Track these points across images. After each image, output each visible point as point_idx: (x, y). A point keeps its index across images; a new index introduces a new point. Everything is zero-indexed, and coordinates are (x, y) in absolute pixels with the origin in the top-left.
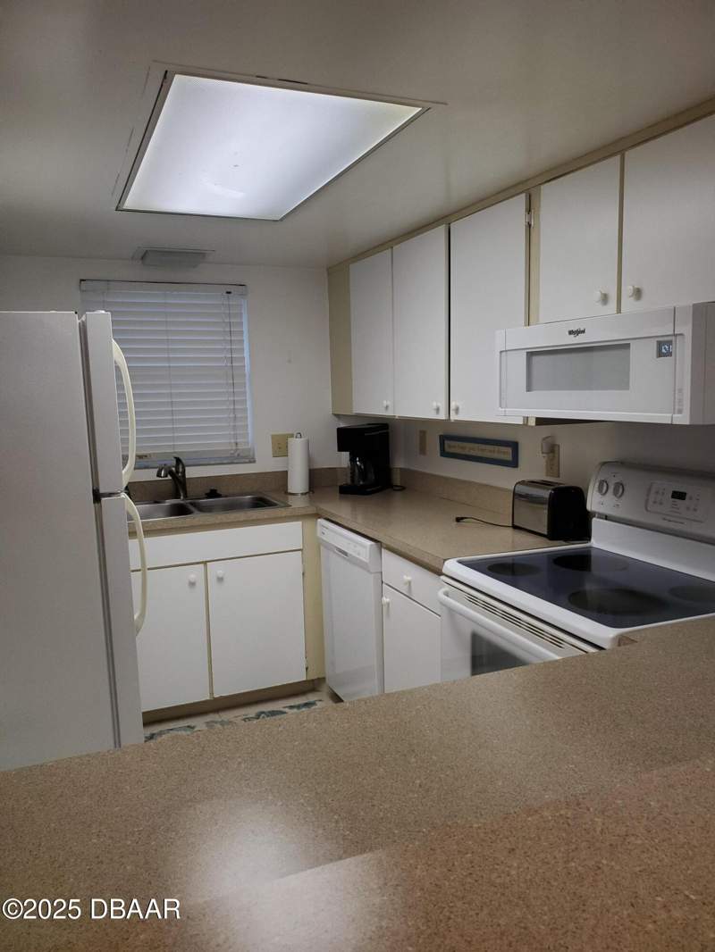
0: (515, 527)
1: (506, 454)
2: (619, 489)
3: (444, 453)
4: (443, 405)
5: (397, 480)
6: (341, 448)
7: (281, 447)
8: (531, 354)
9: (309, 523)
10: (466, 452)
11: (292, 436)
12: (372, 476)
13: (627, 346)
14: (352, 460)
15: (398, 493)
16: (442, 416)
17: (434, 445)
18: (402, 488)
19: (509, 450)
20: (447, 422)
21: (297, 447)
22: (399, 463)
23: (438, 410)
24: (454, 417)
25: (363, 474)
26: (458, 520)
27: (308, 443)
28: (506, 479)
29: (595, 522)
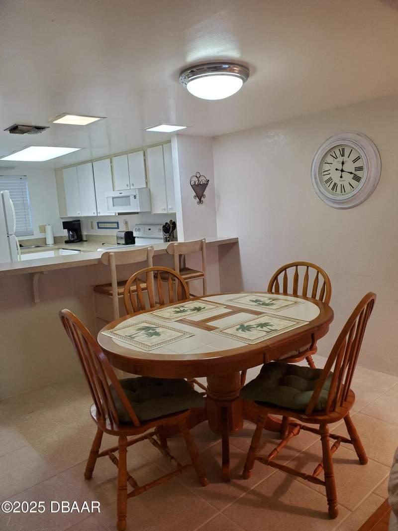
0: (118, 244)
1: (115, 225)
2: (139, 230)
3: (99, 228)
4: (95, 212)
5: (84, 239)
6: (64, 228)
7: (43, 229)
8: (113, 198)
9: (57, 251)
10: (105, 227)
11: (46, 225)
12: (76, 237)
13: (129, 197)
14: (69, 232)
15: (85, 242)
16: (95, 215)
17: (95, 226)
18: (86, 241)
19: (116, 224)
20: (97, 217)
21: (49, 229)
22: (85, 233)
23: (94, 213)
24: (99, 215)
25: (73, 236)
26: (103, 244)
27: (52, 228)
28: (114, 233)
29: (136, 239)
